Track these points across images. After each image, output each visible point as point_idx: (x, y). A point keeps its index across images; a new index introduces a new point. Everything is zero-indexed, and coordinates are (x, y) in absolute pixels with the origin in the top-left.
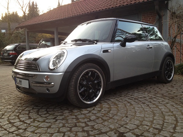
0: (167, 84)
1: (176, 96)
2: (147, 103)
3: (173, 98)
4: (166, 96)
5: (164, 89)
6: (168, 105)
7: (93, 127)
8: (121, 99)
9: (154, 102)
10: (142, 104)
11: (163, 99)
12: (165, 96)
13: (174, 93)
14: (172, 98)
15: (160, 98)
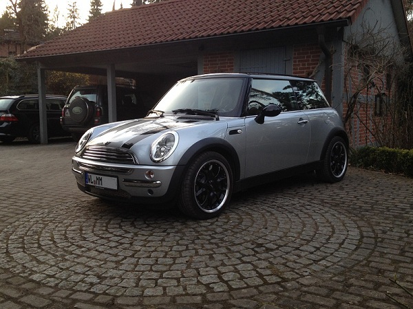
0: (334, 185)
1: (343, 203)
2: (296, 211)
3: (337, 205)
4: (328, 203)
5: (327, 192)
6: (327, 214)
7: (222, 239)
8: (257, 207)
9: (306, 211)
10: (288, 214)
11: (321, 207)
12: (326, 203)
13: (342, 198)
14: (335, 206)
15: (316, 206)
